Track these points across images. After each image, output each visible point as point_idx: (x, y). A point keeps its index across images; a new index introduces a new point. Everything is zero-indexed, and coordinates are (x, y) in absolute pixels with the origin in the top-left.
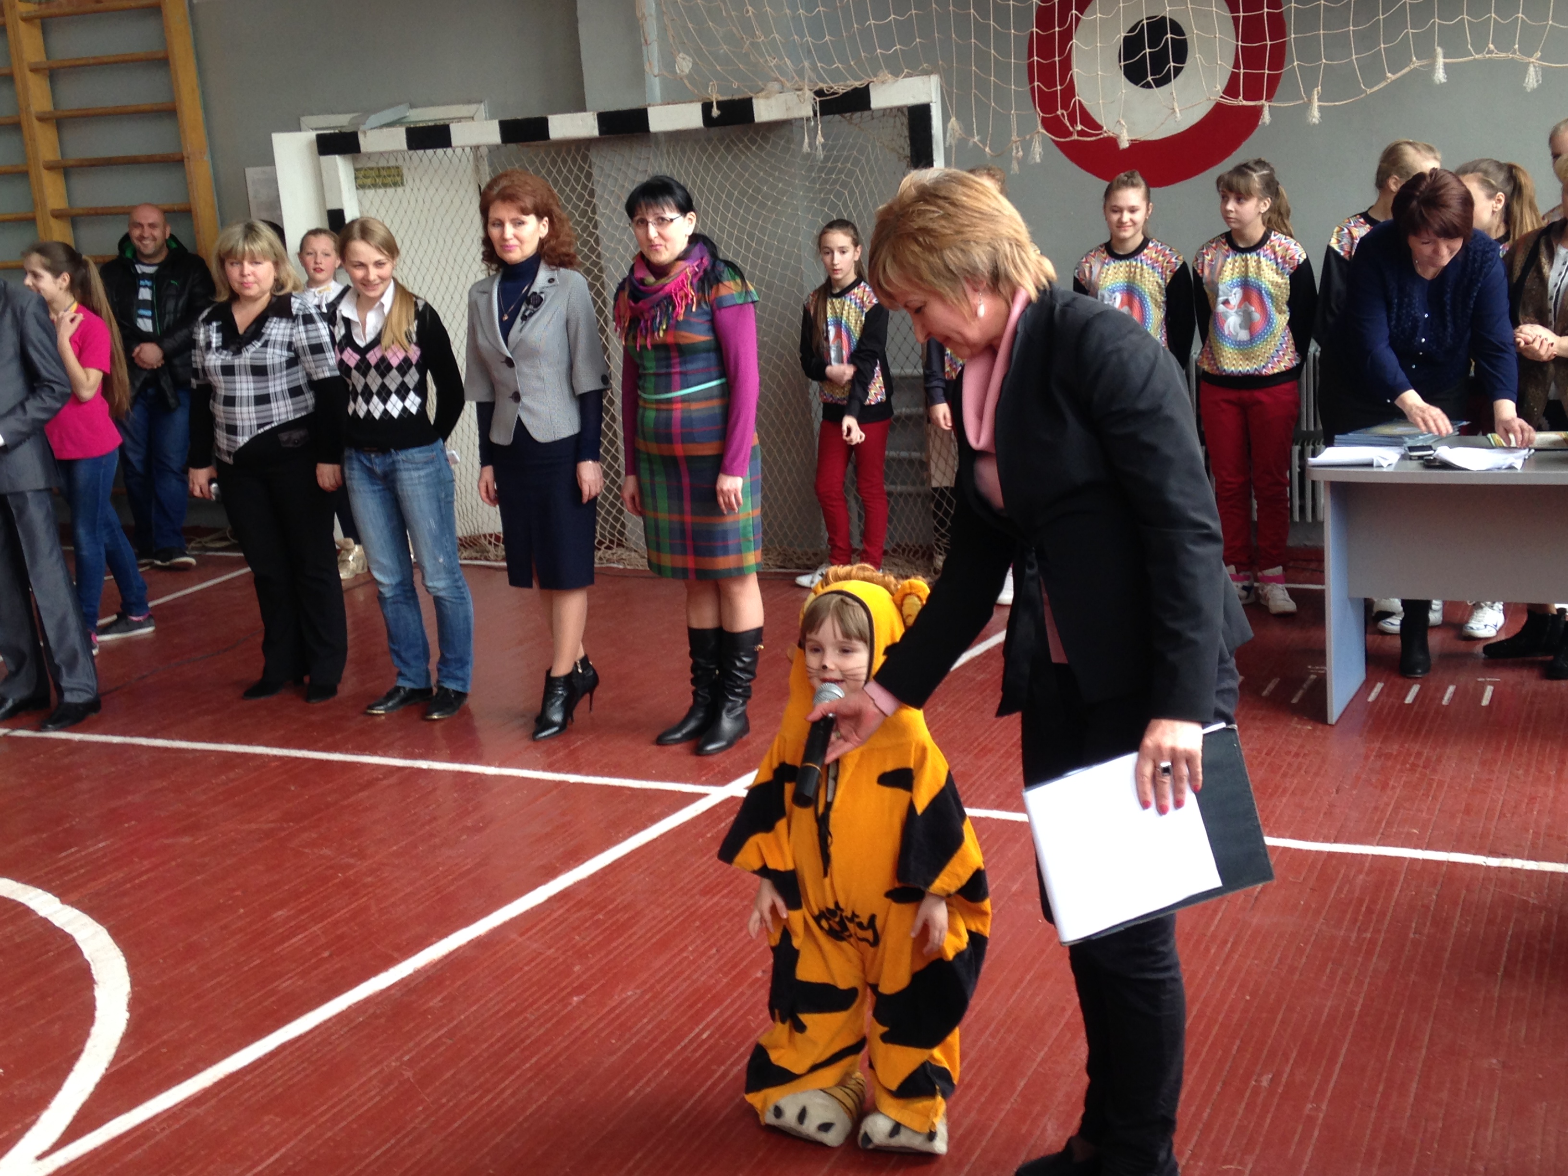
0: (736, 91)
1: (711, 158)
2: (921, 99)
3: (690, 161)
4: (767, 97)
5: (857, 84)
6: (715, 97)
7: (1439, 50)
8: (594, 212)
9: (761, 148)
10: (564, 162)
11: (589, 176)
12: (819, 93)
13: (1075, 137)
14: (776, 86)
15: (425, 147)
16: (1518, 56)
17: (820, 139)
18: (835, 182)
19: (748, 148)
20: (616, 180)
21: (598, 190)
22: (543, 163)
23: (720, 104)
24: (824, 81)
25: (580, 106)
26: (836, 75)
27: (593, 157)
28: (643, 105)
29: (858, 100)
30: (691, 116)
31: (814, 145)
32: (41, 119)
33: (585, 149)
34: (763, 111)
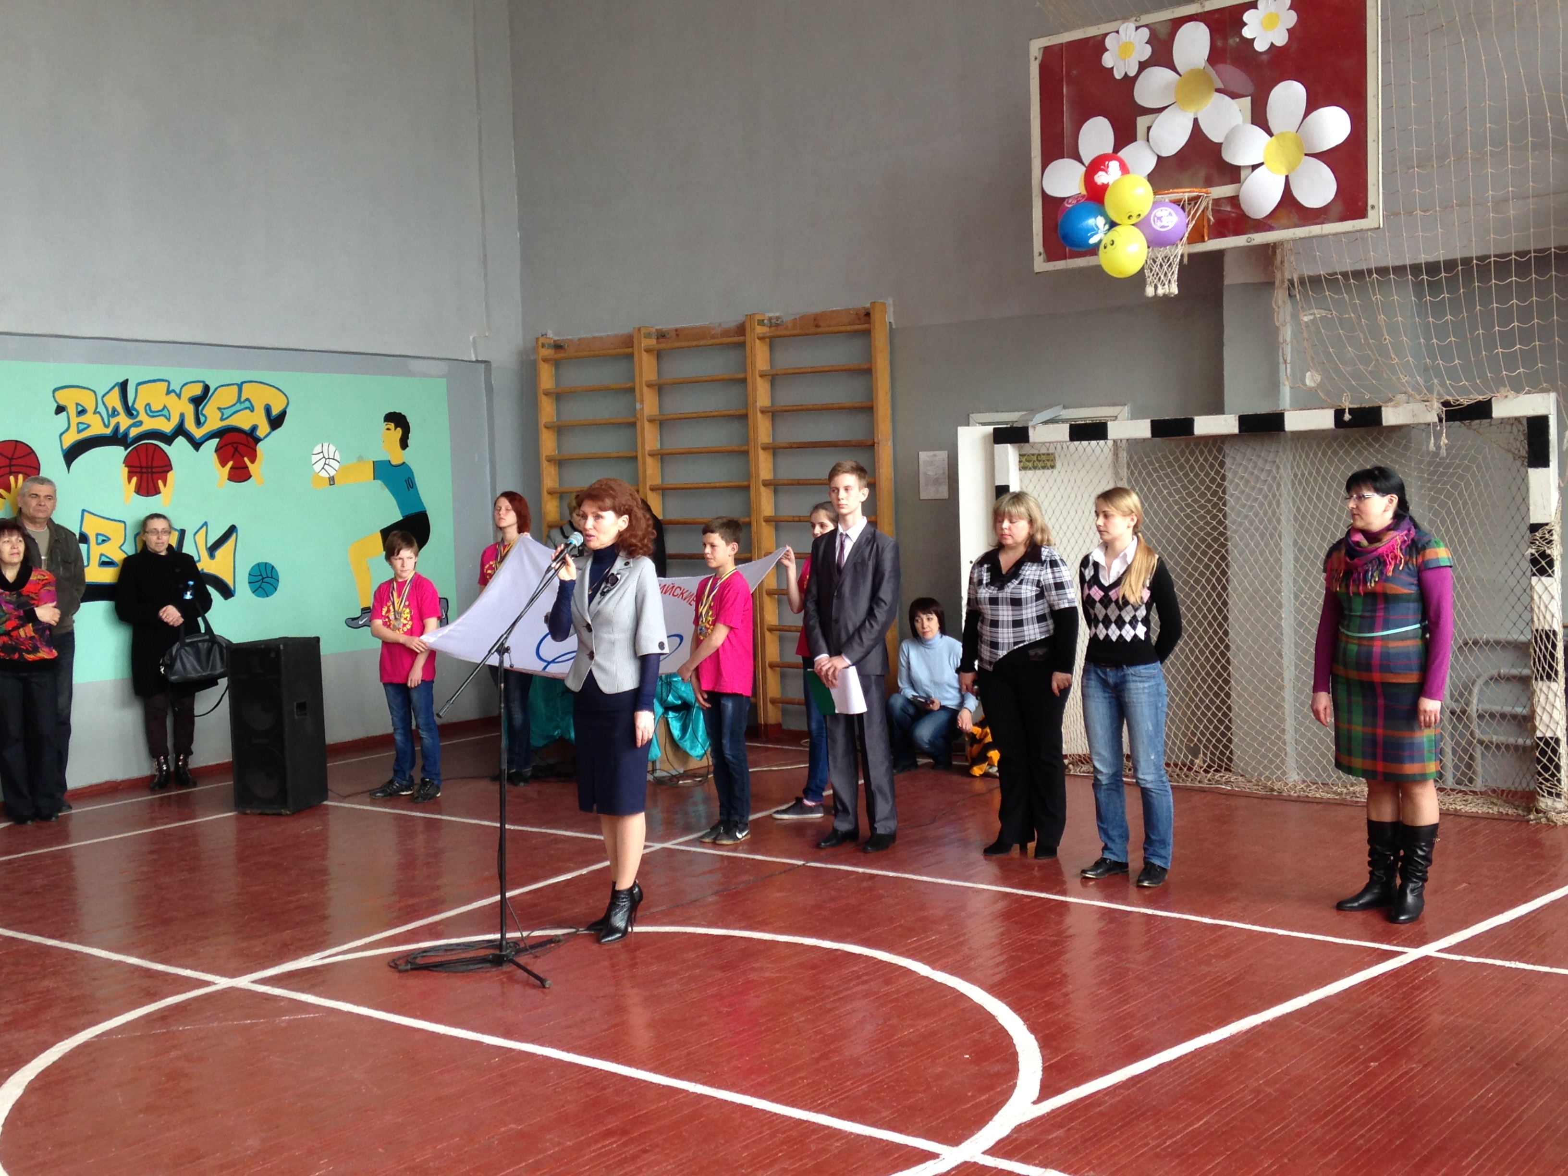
0: (1367, 400)
1: (1335, 453)
2: (1540, 412)
3: (1315, 455)
4: (1395, 406)
5: (1481, 398)
6: (1347, 405)
8: (1224, 492)
9: (1383, 446)
10: (1202, 452)
11: (1222, 464)
12: (1446, 404)
14: (1402, 397)
15: (1080, 439)
17: (1444, 440)
18: (1453, 475)
19: (1370, 444)
20: (1246, 468)
21: (1229, 475)
22: (1183, 453)
23: (1351, 411)
24: (1452, 395)
25: (1217, 408)
26: (1463, 391)
27: (1227, 449)
28: (1278, 410)
29: (1482, 410)
30: (1324, 420)
31: (1438, 447)
32: (763, 412)
33: (1223, 443)
34: (1390, 417)
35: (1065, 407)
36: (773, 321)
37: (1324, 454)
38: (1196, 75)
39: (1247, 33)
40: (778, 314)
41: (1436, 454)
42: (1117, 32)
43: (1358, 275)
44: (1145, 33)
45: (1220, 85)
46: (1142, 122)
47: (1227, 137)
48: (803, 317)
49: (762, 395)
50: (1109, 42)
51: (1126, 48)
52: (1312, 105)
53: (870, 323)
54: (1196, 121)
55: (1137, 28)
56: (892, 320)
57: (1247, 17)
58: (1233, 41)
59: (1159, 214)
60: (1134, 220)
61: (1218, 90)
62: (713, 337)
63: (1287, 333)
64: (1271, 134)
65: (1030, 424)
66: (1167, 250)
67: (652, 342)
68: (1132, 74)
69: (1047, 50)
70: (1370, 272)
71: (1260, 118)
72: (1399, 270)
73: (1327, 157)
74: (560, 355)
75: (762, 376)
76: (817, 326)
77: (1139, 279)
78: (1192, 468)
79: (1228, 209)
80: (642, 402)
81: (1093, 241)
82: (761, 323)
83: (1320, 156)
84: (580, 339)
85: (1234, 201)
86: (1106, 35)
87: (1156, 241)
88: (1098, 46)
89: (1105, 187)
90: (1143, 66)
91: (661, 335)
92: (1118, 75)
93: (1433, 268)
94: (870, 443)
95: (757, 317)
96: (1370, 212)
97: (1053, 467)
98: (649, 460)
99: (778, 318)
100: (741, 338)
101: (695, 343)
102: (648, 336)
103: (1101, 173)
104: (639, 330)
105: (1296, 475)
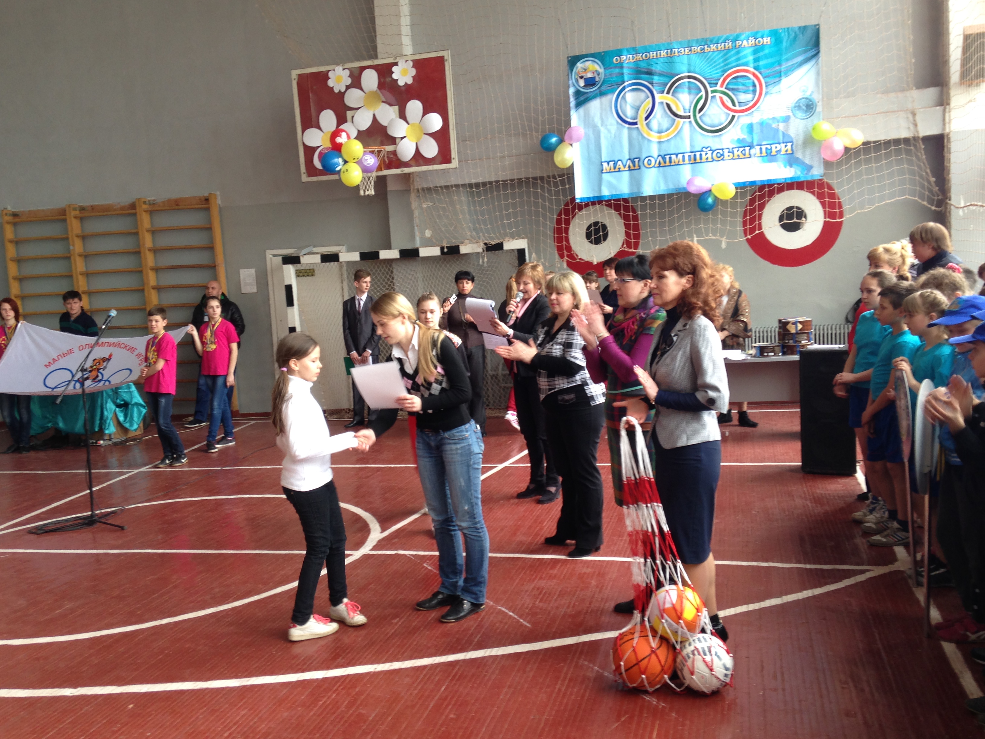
0: (454, 243)
1: (441, 266)
2: (522, 247)
3: (432, 267)
4: (465, 245)
5: (499, 241)
6: (445, 245)
7: (695, 236)
8: (394, 285)
9: (461, 262)
10: (383, 267)
11: (392, 272)
12: (485, 244)
13: (578, 260)
14: (467, 241)
15: (326, 262)
16: (719, 238)
17: (486, 260)
18: (489, 274)
19: (455, 262)
20: (403, 274)
21: (396, 277)
22: (374, 268)
23: (447, 247)
24: (487, 240)
25: (388, 247)
26: (492, 238)
27: (394, 265)
28: (416, 247)
29: (499, 247)
30: (436, 251)
31: (483, 262)
32: (149, 250)
33: (392, 262)
34: (464, 250)
35: (314, 247)
36: (151, 202)
37: (436, 266)
38: (372, 93)
39: (395, 76)
40: (153, 198)
41: (482, 266)
42: (334, 70)
43: (447, 187)
44: (347, 72)
45: (384, 100)
46: (349, 114)
47: (389, 124)
48: (169, 201)
49: (148, 241)
50: (331, 74)
51: (339, 78)
52: (425, 113)
53: (209, 204)
54: (374, 115)
55: (344, 69)
56: (220, 203)
57: (394, 69)
58: (388, 80)
59: (366, 158)
60: (356, 160)
61: (383, 102)
62: (115, 210)
63: (416, 213)
64: (408, 124)
65: (300, 255)
66: (369, 175)
67: (77, 213)
68: (343, 90)
69: (300, 76)
70: (452, 186)
71: (403, 116)
72: (464, 185)
73: (433, 135)
74: (17, 220)
75: (147, 231)
76: (177, 205)
77: (358, 187)
78: (379, 274)
79: (392, 156)
80: (73, 245)
81: (338, 169)
82: (145, 203)
83: (430, 135)
84: (29, 211)
85: (394, 153)
86: (329, 71)
87: (366, 170)
88: (325, 76)
89: (341, 145)
90: (348, 87)
91: (82, 209)
92: (336, 91)
93: (477, 185)
94: (213, 265)
95: (143, 200)
96: (453, 161)
97: (312, 275)
98: (80, 277)
99: (154, 200)
100: (133, 211)
101: (105, 213)
102: (75, 209)
103: (338, 138)
104: (69, 206)
105: (424, 276)
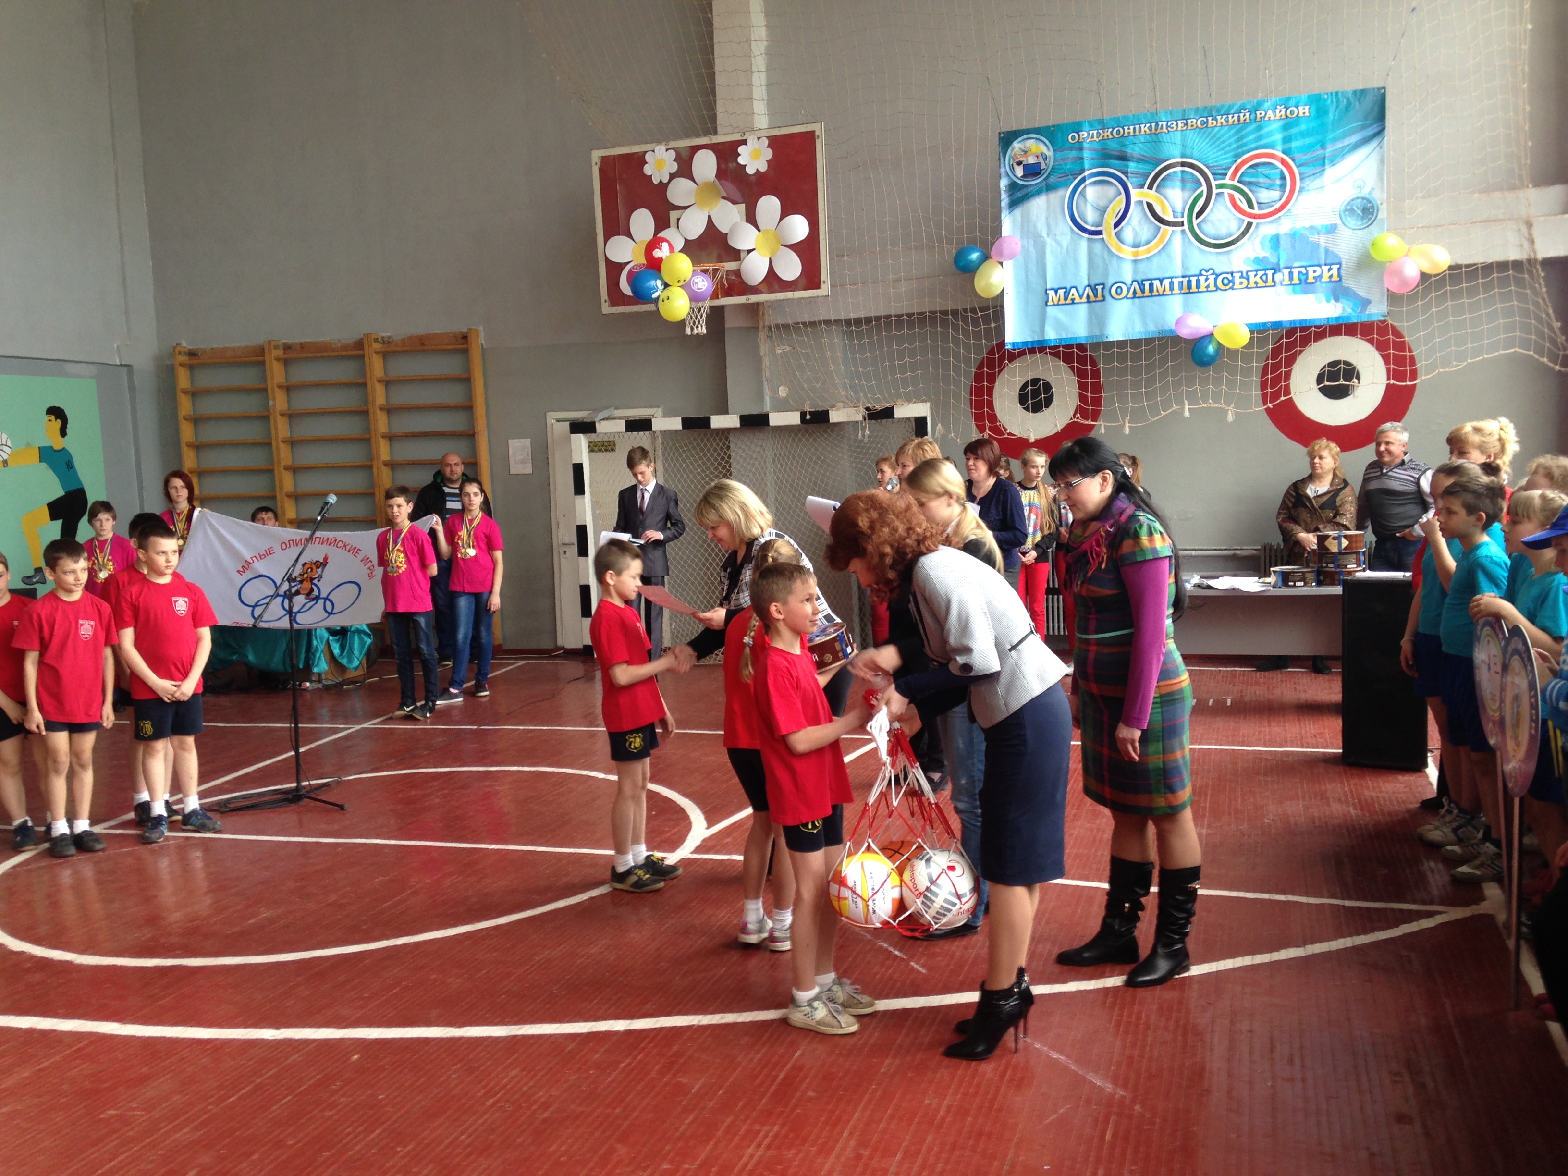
0: (820, 406)
1: (801, 440)
2: (922, 414)
3: (788, 442)
4: (838, 410)
5: (888, 405)
6: (808, 409)
7: (1186, 402)
8: (730, 466)
9: (829, 435)
10: (715, 440)
11: (728, 448)
12: (867, 409)
13: (1006, 436)
14: (840, 404)
15: (632, 431)
16: (1223, 406)
17: (867, 432)
19: (822, 435)
20: (744, 450)
21: (733, 455)
22: (702, 440)
23: (811, 413)
24: (870, 403)
25: (724, 410)
26: (877, 401)
27: (731, 437)
28: (765, 411)
29: (888, 413)
30: (793, 418)
31: (863, 436)
32: (381, 409)
33: (728, 433)
34: (835, 417)
35: (616, 408)
36: (386, 339)
37: (793, 440)
38: (708, 186)
39: (741, 160)
40: (389, 334)
41: (862, 441)
42: (653, 151)
43: (813, 324)
44: (672, 154)
45: (725, 195)
46: (673, 215)
47: (730, 230)
48: (410, 338)
49: (380, 396)
50: (648, 157)
51: (660, 163)
52: (784, 214)
53: (467, 344)
54: (709, 217)
55: (667, 150)
56: (483, 342)
57: (741, 149)
58: (732, 165)
59: (696, 280)
60: (681, 284)
61: (724, 198)
62: (333, 350)
63: (766, 362)
64: (759, 230)
65: (596, 420)
66: (700, 304)
67: (280, 353)
68: (665, 181)
69: (604, 159)
70: (820, 322)
71: (751, 218)
72: (837, 322)
73: (794, 247)
74: (195, 361)
75: (379, 381)
76: (423, 344)
77: (682, 323)
78: (709, 450)
79: (733, 278)
80: (274, 399)
81: (655, 296)
82: (376, 340)
83: (791, 247)
84: (212, 349)
85: (737, 273)
86: (646, 152)
87: (694, 297)
88: (639, 160)
89: (660, 260)
90: (672, 176)
91: (287, 348)
92: (656, 181)
93: (858, 322)
94: (471, 433)
95: (374, 336)
96: (823, 285)
97: (613, 450)
98: (282, 446)
99: (389, 337)
100: (361, 352)
101: (319, 355)
102: (277, 347)
103: (657, 250)
104: (269, 343)
105: (775, 455)
